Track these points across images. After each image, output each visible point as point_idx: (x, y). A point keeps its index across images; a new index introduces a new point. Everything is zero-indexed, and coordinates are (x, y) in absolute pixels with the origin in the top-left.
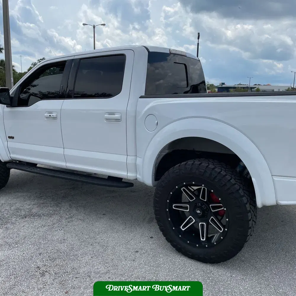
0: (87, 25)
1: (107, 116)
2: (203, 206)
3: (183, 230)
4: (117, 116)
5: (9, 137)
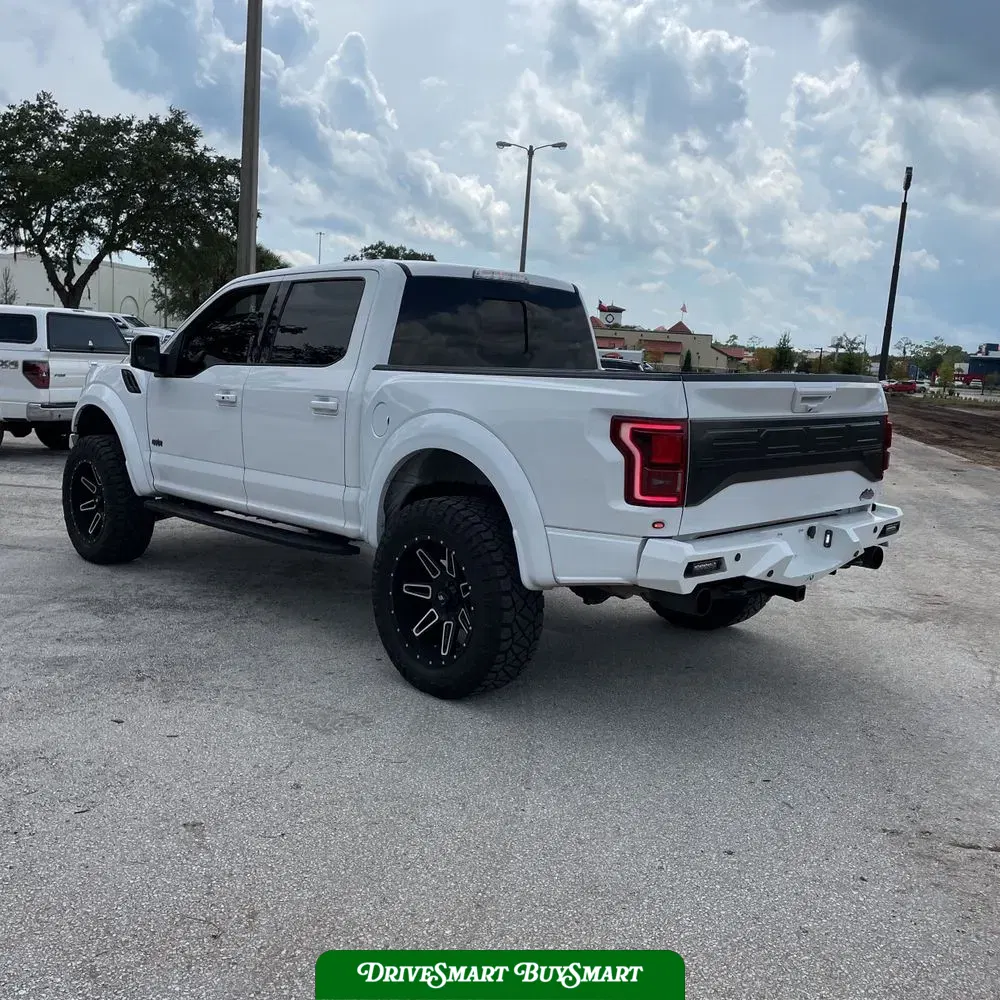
0: (510, 145)
1: (316, 402)
2: (451, 588)
3: (417, 635)
4: (331, 403)
5: (154, 442)
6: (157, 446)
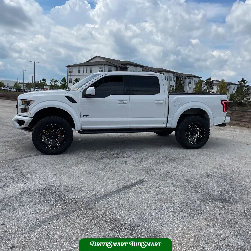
1: (156, 102)
4: (161, 102)
5: (84, 116)
6: (86, 117)
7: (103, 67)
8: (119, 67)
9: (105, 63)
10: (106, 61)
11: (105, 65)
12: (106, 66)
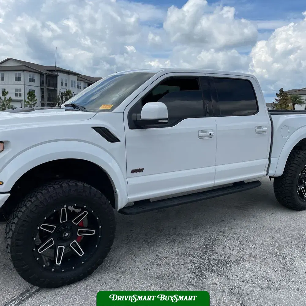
5: (133, 171)
6: (138, 173)
7: (22, 73)
8: (44, 75)
9: (24, 68)
10: (25, 66)
11: (23, 70)
12: (25, 72)
